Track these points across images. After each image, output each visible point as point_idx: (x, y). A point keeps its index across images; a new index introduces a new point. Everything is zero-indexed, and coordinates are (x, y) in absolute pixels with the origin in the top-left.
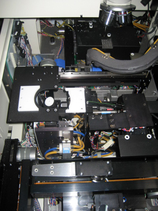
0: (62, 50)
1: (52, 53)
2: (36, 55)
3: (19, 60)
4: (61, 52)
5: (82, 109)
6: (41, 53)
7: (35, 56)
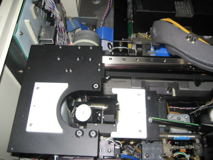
0: (109, 12)
1: (95, 16)
2: (73, 19)
3: (43, 29)
4: (107, 14)
5: (140, 131)
6: (80, 15)
7: (70, 20)
